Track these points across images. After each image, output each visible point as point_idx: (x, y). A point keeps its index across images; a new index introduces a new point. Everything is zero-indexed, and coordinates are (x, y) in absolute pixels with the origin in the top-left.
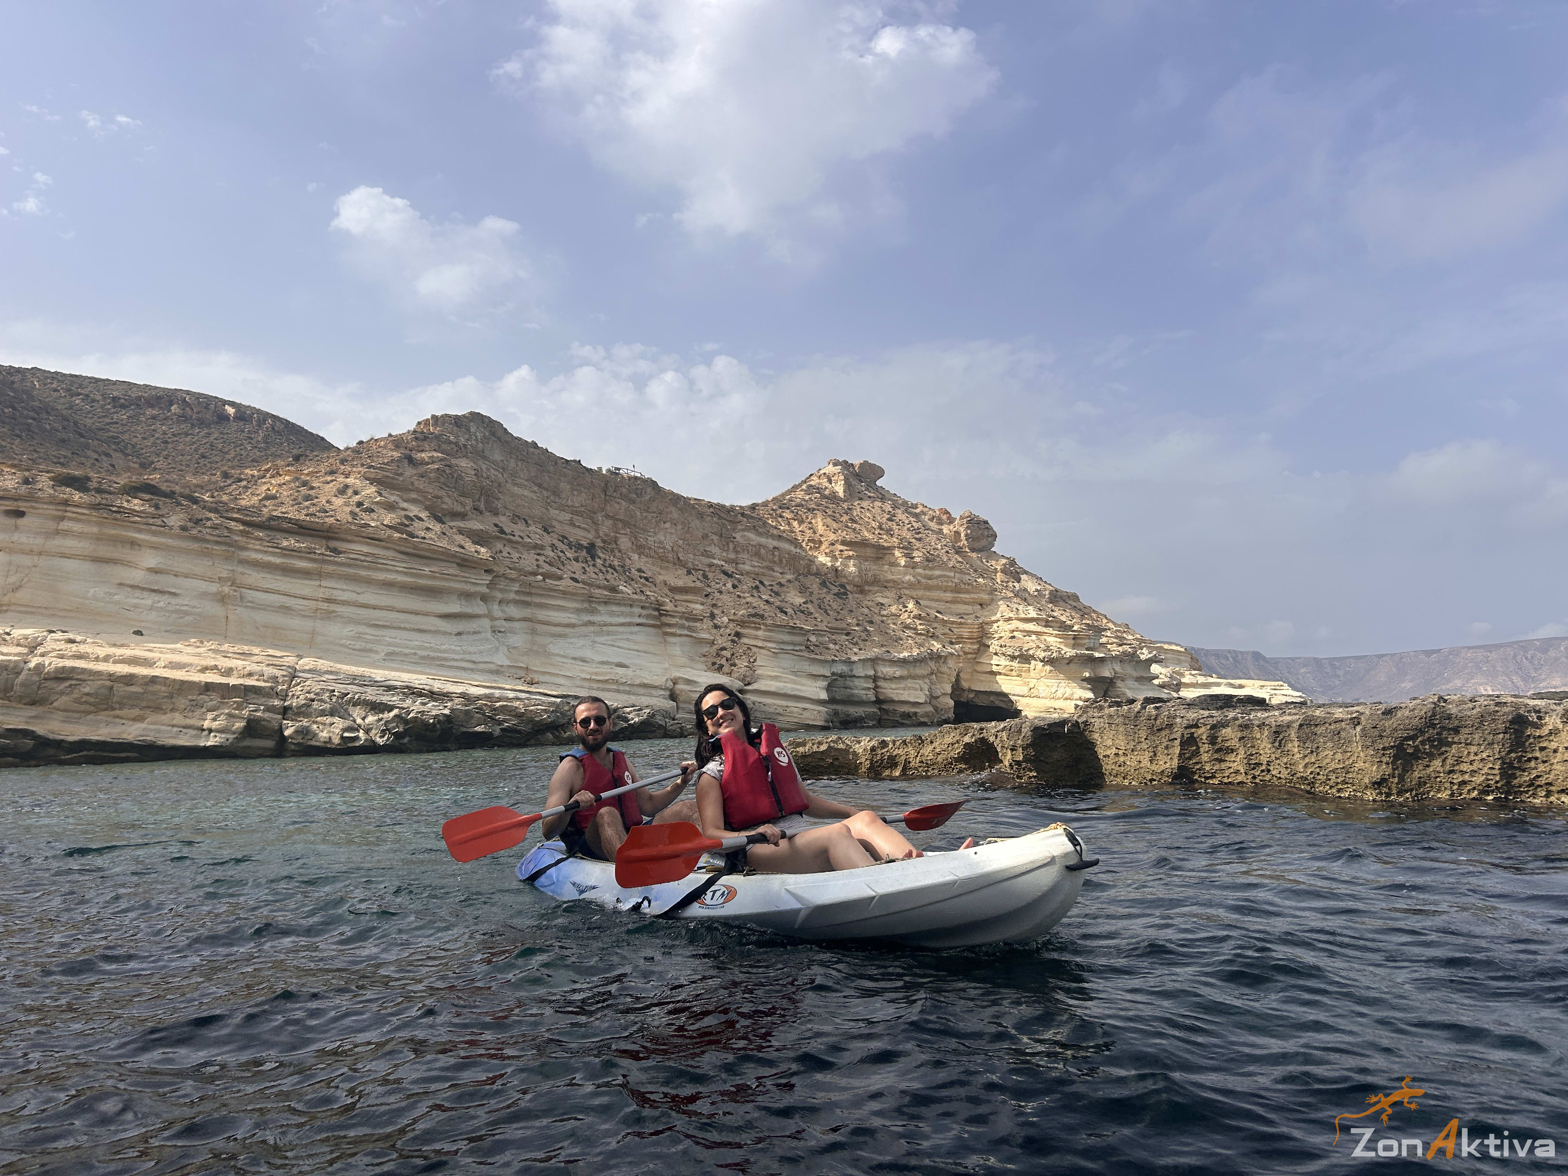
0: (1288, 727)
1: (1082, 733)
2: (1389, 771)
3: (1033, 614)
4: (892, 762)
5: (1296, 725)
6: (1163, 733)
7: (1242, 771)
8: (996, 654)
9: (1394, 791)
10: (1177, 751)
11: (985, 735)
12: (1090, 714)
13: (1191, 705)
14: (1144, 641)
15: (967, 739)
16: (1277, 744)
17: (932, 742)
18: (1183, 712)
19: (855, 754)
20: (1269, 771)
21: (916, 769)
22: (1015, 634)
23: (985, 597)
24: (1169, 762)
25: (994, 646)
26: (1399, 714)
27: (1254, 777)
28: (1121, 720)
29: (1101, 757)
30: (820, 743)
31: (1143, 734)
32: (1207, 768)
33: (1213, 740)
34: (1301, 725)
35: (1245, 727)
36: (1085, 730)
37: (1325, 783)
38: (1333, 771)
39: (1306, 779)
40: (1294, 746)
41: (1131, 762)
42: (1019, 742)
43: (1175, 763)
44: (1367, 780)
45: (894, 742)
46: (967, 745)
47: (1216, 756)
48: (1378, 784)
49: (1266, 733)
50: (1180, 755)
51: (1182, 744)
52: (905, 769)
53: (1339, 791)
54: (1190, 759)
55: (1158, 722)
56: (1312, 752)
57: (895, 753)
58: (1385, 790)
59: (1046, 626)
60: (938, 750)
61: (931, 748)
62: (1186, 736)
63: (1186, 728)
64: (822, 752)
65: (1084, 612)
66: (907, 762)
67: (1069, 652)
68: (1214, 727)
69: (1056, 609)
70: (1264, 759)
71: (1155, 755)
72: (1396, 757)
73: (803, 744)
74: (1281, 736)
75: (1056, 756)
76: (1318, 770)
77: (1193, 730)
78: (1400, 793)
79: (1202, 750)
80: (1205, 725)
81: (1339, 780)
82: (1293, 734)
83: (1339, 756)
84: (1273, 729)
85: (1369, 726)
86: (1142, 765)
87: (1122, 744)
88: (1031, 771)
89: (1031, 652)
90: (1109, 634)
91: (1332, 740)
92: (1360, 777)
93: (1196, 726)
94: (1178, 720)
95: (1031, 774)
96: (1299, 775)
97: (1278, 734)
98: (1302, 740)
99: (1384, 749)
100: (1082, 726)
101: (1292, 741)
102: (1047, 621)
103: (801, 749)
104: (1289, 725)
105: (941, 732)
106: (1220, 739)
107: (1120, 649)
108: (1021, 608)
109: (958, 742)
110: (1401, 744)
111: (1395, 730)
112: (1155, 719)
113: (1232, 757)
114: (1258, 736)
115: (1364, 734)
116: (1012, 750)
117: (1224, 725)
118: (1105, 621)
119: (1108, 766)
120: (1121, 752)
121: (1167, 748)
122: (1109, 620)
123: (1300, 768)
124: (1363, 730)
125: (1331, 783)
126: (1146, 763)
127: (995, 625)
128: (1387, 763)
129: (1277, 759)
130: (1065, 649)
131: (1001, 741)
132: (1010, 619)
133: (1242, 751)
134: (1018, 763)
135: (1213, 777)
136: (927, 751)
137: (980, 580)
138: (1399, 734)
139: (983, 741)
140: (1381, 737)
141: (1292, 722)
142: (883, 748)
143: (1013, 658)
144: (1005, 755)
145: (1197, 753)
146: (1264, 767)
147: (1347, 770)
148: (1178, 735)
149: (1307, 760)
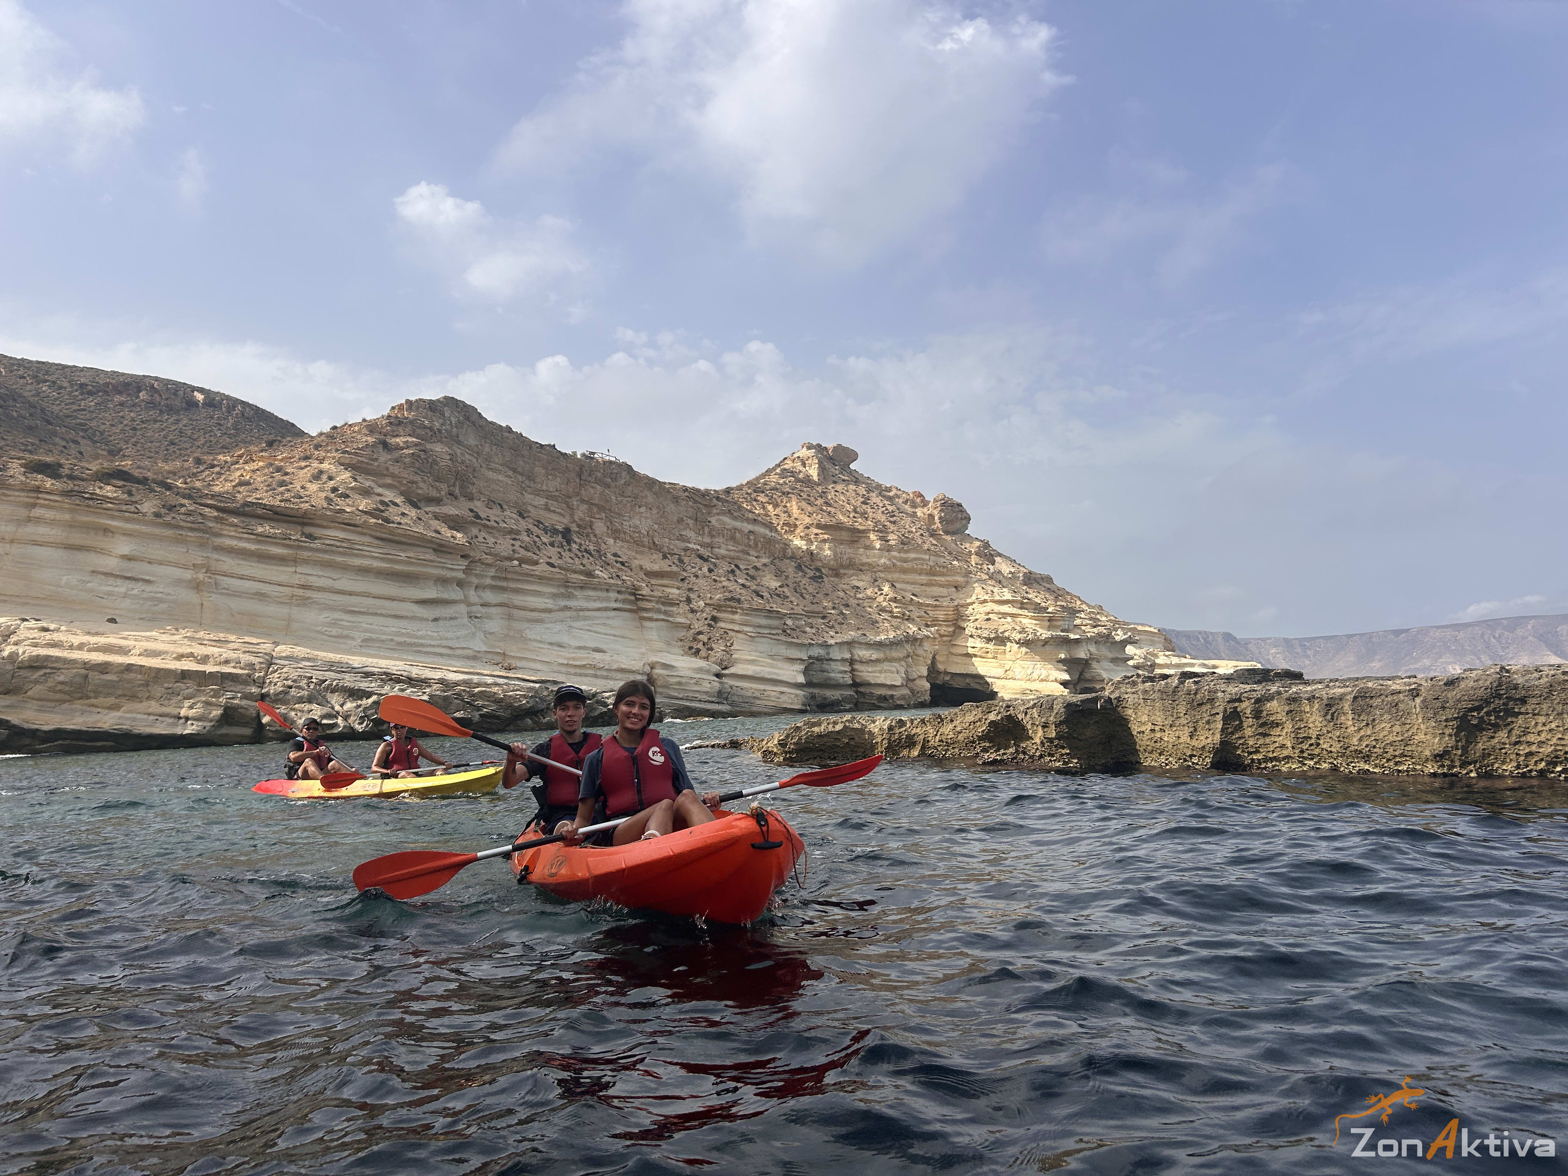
0: (1341, 699)
1: (1115, 709)
2: (1452, 742)
3: (1008, 596)
4: (910, 742)
5: (1350, 697)
6: (1204, 708)
7: (1289, 745)
8: (971, 636)
9: (1457, 764)
10: (1220, 726)
11: (1012, 712)
12: (1123, 690)
13: (1229, 679)
14: (1118, 622)
15: (992, 717)
16: (1329, 717)
17: (952, 721)
18: (1223, 687)
19: (871, 733)
20: (1318, 744)
21: (935, 748)
22: (991, 616)
23: (960, 579)
24: (1210, 737)
25: (970, 628)
26: (1463, 685)
27: (1302, 752)
28: (1157, 695)
29: (1134, 733)
30: (835, 723)
31: (1182, 709)
32: (1251, 743)
33: (1257, 714)
34: (1355, 698)
35: (1294, 700)
36: (1117, 706)
37: (1380, 757)
38: (1391, 744)
39: (1361, 752)
40: (1348, 719)
41: (1169, 737)
42: (1052, 718)
43: (1217, 737)
44: (1427, 753)
45: (912, 721)
46: (992, 723)
47: (1261, 730)
48: (1439, 757)
49: (1317, 706)
50: (1223, 730)
51: (1225, 719)
52: (923, 748)
53: (1396, 764)
54: (1232, 733)
55: (1198, 696)
56: (1367, 724)
57: (913, 732)
58: (1447, 763)
59: (1021, 608)
60: (958, 729)
61: (951, 726)
62: (1229, 711)
63: (1229, 702)
64: (838, 732)
65: (1058, 594)
66: (926, 741)
67: (1045, 634)
68: (1258, 701)
69: (1031, 591)
70: (1313, 733)
71: (1195, 730)
72: (1459, 729)
73: (818, 724)
74: (1333, 709)
75: (1089, 733)
76: (1374, 743)
77: (1236, 704)
78: (1463, 765)
79: (1245, 725)
80: (1249, 699)
81: (1397, 753)
82: (1347, 706)
83: (1397, 728)
84: (1325, 702)
85: (1430, 697)
86: (1181, 740)
87: (1159, 719)
88: (1063, 748)
89: (1006, 634)
90: (1083, 616)
91: (1389, 712)
92: (1420, 749)
93: (1239, 700)
94: (1220, 694)
95: (1063, 751)
96: (1352, 748)
97: (1331, 707)
98: (1357, 713)
99: (1447, 720)
100: (1115, 702)
101: (1344, 714)
102: (1022, 603)
103: (816, 729)
104: (1341, 698)
105: (962, 710)
106: (1265, 713)
107: (1095, 630)
108: (996, 590)
109: (980, 720)
110: (1465, 716)
111: (1459, 701)
112: (1195, 694)
113: (1276, 731)
114: (1307, 709)
115: (1425, 705)
116: (1044, 727)
117: (1270, 698)
118: (1079, 603)
119: (1143, 742)
120: (1157, 728)
121: (1208, 722)
122: (1083, 602)
123: (1355, 741)
124: (1424, 701)
125: (1388, 756)
126: (1185, 738)
127: (971, 607)
128: (1450, 735)
129: (1328, 732)
130: (1041, 631)
131: (1032, 718)
132: (985, 601)
133: (1288, 727)
134: (1051, 740)
135: (1257, 752)
136: (947, 730)
137: (955, 563)
138: (1464, 705)
139: (1010, 718)
140: (1444, 708)
141: (1344, 695)
142: (900, 727)
143: (989, 640)
144: (1035, 732)
145: (1240, 727)
146: (1313, 741)
147: (1406, 742)
148: (1221, 708)
149: (1362, 733)
